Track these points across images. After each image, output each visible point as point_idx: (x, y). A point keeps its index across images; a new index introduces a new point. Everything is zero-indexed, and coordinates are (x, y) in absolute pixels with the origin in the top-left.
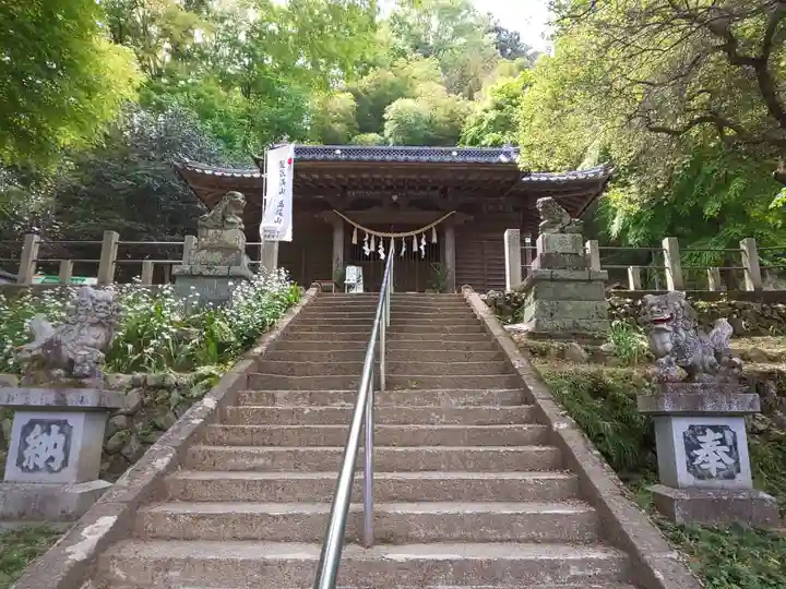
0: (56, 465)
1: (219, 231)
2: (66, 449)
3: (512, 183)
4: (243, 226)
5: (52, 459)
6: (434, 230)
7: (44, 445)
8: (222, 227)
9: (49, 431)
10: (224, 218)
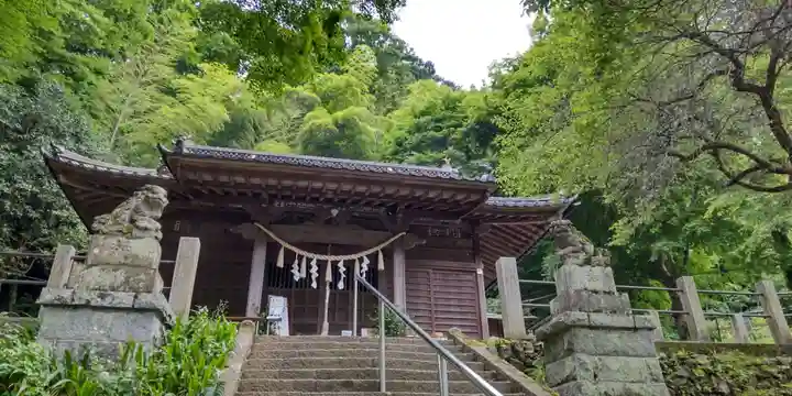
1: (123, 239)
3: (476, 203)
4: (160, 235)
6: (381, 256)
8: (128, 234)
10: (132, 221)
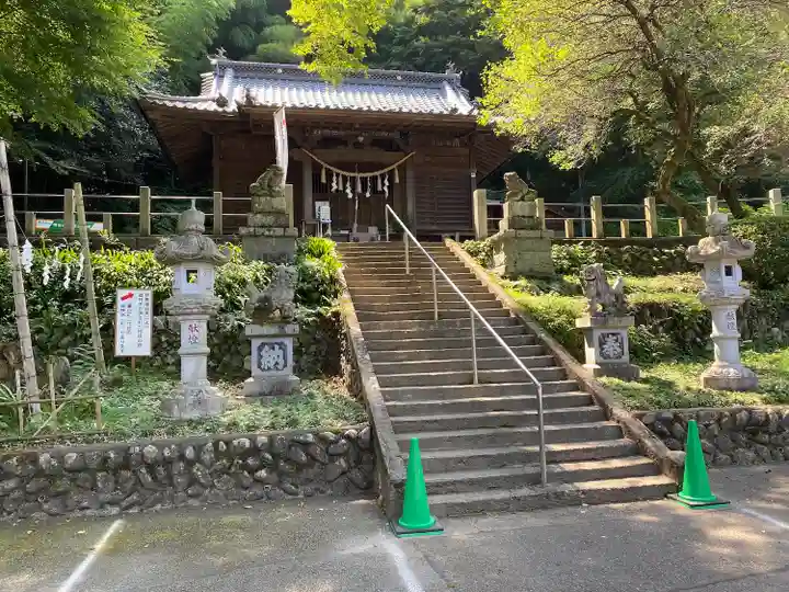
0: (280, 367)
1: (268, 198)
2: (285, 358)
5: (277, 363)
6: (396, 172)
7: (271, 357)
9: (273, 348)
